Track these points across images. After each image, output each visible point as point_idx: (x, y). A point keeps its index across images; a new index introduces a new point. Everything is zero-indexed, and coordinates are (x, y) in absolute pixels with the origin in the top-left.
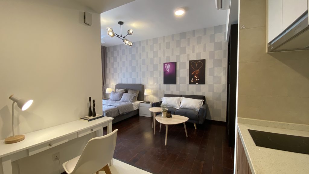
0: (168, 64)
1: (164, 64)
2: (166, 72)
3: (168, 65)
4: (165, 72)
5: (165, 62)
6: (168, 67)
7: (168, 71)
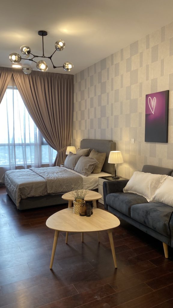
0: (152, 95)
1: (147, 96)
2: (150, 114)
3: (152, 99)
4: (148, 115)
5: (149, 93)
6: (154, 103)
7: (153, 113)
